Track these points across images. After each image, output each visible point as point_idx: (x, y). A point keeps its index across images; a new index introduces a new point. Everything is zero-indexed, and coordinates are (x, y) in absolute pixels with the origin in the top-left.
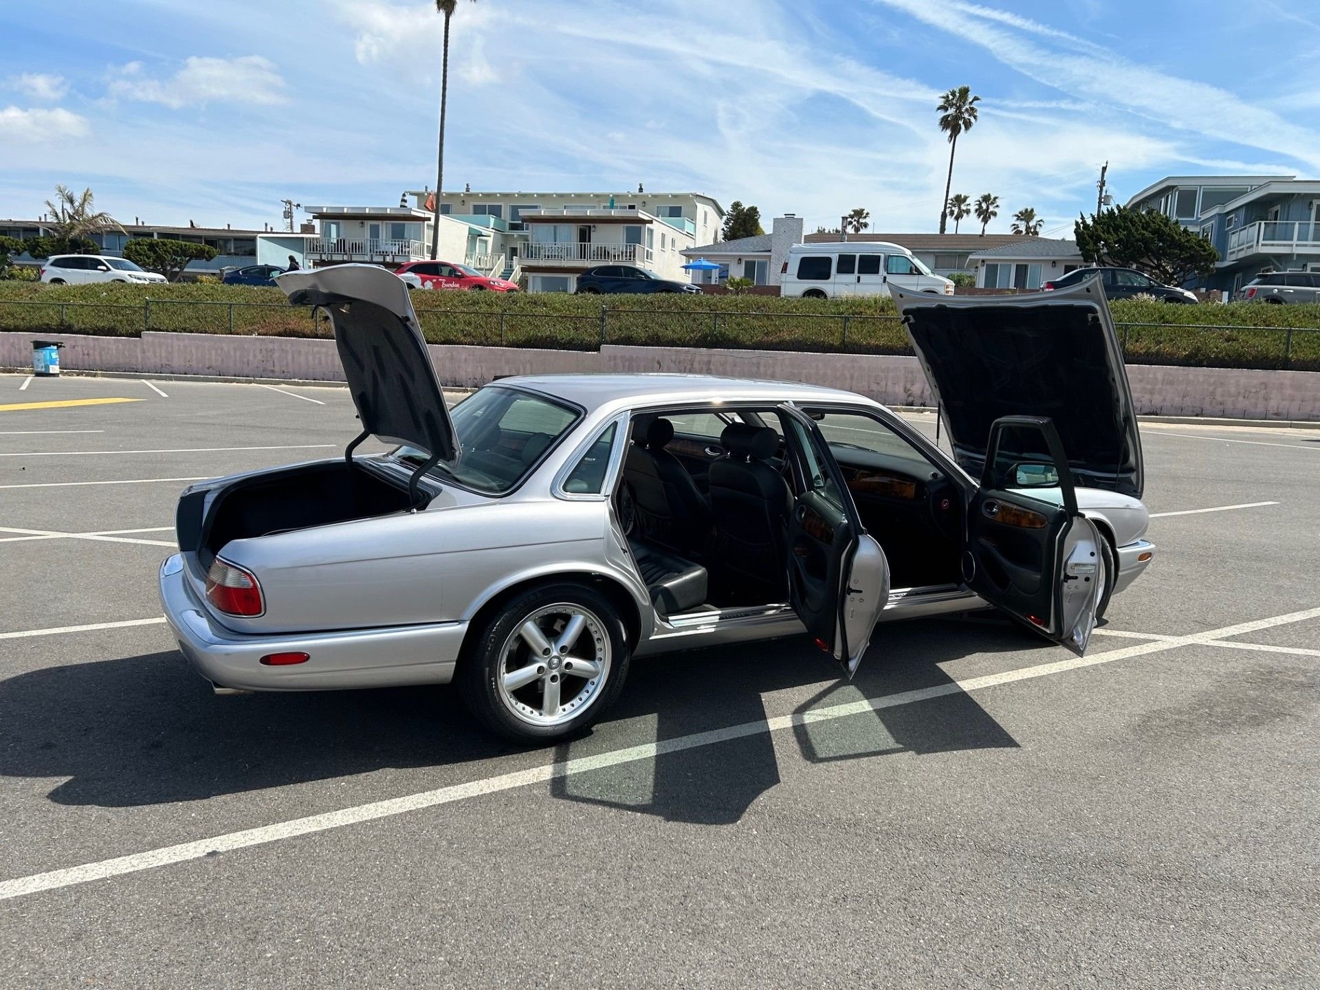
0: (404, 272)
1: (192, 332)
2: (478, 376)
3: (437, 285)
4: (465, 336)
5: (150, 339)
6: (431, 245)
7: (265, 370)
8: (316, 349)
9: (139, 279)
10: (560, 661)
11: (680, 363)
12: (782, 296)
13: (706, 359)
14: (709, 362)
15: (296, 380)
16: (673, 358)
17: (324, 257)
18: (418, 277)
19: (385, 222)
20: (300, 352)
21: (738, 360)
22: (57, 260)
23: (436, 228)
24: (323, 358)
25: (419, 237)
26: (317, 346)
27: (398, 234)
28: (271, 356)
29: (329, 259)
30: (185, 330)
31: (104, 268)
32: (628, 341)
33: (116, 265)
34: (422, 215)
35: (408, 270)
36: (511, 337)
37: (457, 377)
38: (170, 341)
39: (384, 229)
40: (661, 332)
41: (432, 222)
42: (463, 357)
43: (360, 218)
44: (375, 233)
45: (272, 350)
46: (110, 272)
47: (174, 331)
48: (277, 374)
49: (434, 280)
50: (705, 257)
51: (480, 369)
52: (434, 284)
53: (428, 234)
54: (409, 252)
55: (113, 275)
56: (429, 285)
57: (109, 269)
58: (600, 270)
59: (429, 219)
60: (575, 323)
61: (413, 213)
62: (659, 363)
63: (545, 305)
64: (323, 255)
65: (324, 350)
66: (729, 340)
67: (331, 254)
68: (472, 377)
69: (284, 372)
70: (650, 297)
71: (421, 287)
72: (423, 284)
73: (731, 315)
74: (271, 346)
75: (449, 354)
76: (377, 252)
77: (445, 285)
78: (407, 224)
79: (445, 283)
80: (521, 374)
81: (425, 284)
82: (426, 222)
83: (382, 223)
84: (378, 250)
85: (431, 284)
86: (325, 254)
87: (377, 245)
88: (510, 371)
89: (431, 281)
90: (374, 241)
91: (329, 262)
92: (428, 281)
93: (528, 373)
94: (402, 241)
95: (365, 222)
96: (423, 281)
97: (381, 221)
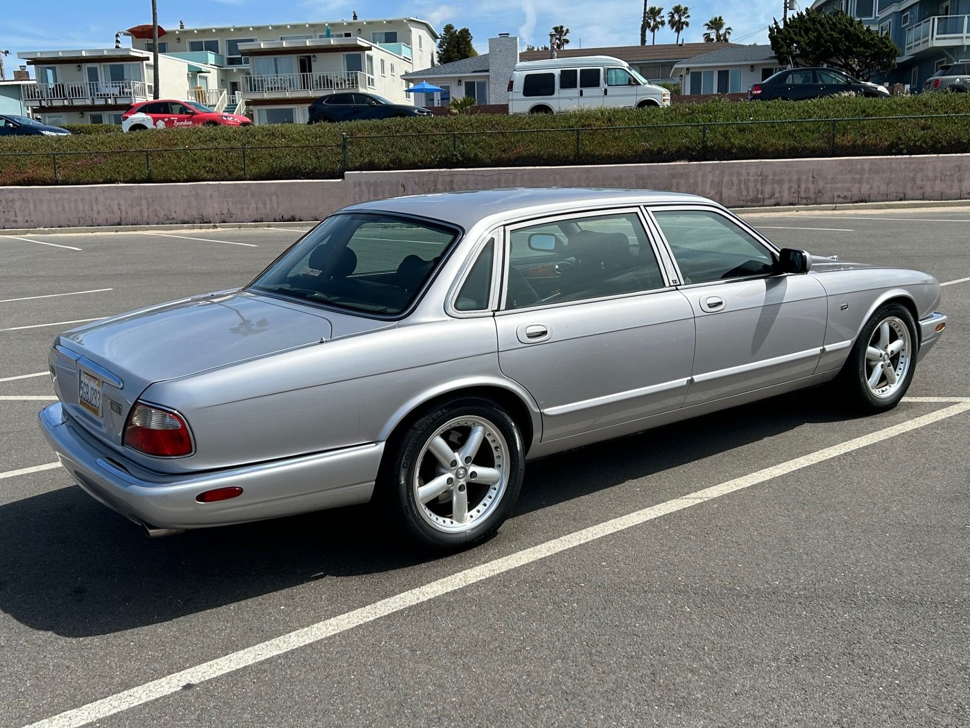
0: (135, 113)
2: (225, 212)
3: (170, 123)
4: (207, 172)
6: (152, 84)
7: (7, 220)
8: (58, 196)
10: (466, 471)
11: (423, 185)
12: (511, 113)
13: (448, 179)
14: (452, 182)
15: (42, 228)
16: (417, 180)
17: (44, 103)
18: (149, 117)
19: (102, 64)
20: (42, 201)
21: (479, 178)
23: (155, 67)
24: (66, 205)
25: (140, 78)
26: (59, 192)
27: (117, 76)
28: (12, 207)
29: (50, 105)
32: (371, 166)
34: (140, 55)
35: (139, 111)
36: (255, 171)
37: (204, 214)
39: (102, 70)
40: (403, 155)
41: (151, 62)
42: (208, 193)
43: (78, 61)
44: (93, 75)
45: (13, 201)
48: (20, 224)
49: (166, 120)
50: (428, 80)
51: (226, 204)
52: (166, 123)
53: (148, 74)
54: (130, 93)
56: (161, 125)
58: (332, 99)
59: (148, 59)
60: (316, 153)
61: (132, 54)
62: (403, 186)
63: (283, 136)
64: (43, 102)
65: (66, 196)
66: (469, 159)
67: (51, 100)
68: (220, 213)
69: (27, 221)
70: (387, 121)
71: (154, 127)
72: (155, 124)
73: (467, 135)
74: (11, 196)
75: (194, 192)
76: (98, 95)
77: (178, 124)
78: (126, 64)
79: (178, 121)
80: (268, 206)
81: (157, 123)
82: (144, 62)
83: (100, 66)
84: (99, 93)
85: (164, 123)
86: (44, 100)
87: (97, 89)
88: (257, 204)
89: (164, 121)
90: (93, 84)
91: (49, 108)
92: (160, 121)
93: (275, 205)
94: (122, 83)
95: (83, 65)
96: (155, 121)
97: (98, 64)
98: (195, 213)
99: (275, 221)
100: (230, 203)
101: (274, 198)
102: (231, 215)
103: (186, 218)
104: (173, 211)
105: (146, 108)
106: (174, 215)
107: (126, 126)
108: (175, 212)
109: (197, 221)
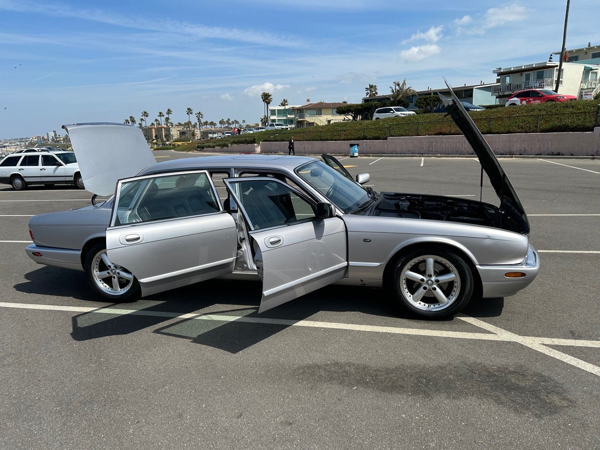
0: (513, 98)
1: (404, 136)
2: (522, 149)
3: (529, 102)
4: (519, 128)
5: (390, 140)
6: (556, 79)
7: (429, 151)
9: (404, 114)
15: (439, 155)
17: (500, 94)
18: (519, 99)
19: (533, 71)
20: (443, 142)
22: (378, 110)
23: (560, 71)
24: (452, 144)
25: (551, 76)
26: (450, 138)
27: (540, 77)
28: (432, 145)
29: (503, 94)
30: (402, 136)
31: (392, 112)
33: (397, 110)
34: (554, 65)
35: (515, 97)
36: (544, 127)
37: (512, 150)
38: (396, 140)
39: (533, 75)
41: (558, 68)
42: (515, 139)
43: (520, 71)
44: (528, 78)
45: (432, 142)
46: (394, 113)
47: (398, 136)
48: (434, 152)
51: (523, 145)
52: (527, 102)
53: (556, 74)
55: (395, 114)
56: (524, 102)
57: (394, 112)
59: (557, 66)
61: (547, 64)
63: (573, 107)
65: (453, 140)
67: (504, 92)
68: (520, 150)
69: (436, 151)
71: (521, 104)
74: (432, 140)
75: (508, 139)
76: (527, 87)
77: (533, 102)
78: (545, 70)
79: (533, 101)
80: (546, 146)
81: (522, 102)
82: (555, 68)
83: (532, 72)
84: (529, 86)
85: (526, 102)
86: (501, 92)
87: (529, 84)
88: (540, 145)
89: (526, 101)
90: (527, 82)
91: (503, 96)
92: (524, 101)
93: (550, 146)
94: (542, 80)
95: (523, 73)
96: (522, 101)
97: (531, 71)
98: (507, 150)
99: (548, 155)
100: (526, 145)
101: (550, 142)
102: (525, 151)
103: (503, 152)
104: (497, 148)
105: (518, 96)
106: (497, 150)
107: (507, 104)
108: (498, 149)
109: (507, 154)
